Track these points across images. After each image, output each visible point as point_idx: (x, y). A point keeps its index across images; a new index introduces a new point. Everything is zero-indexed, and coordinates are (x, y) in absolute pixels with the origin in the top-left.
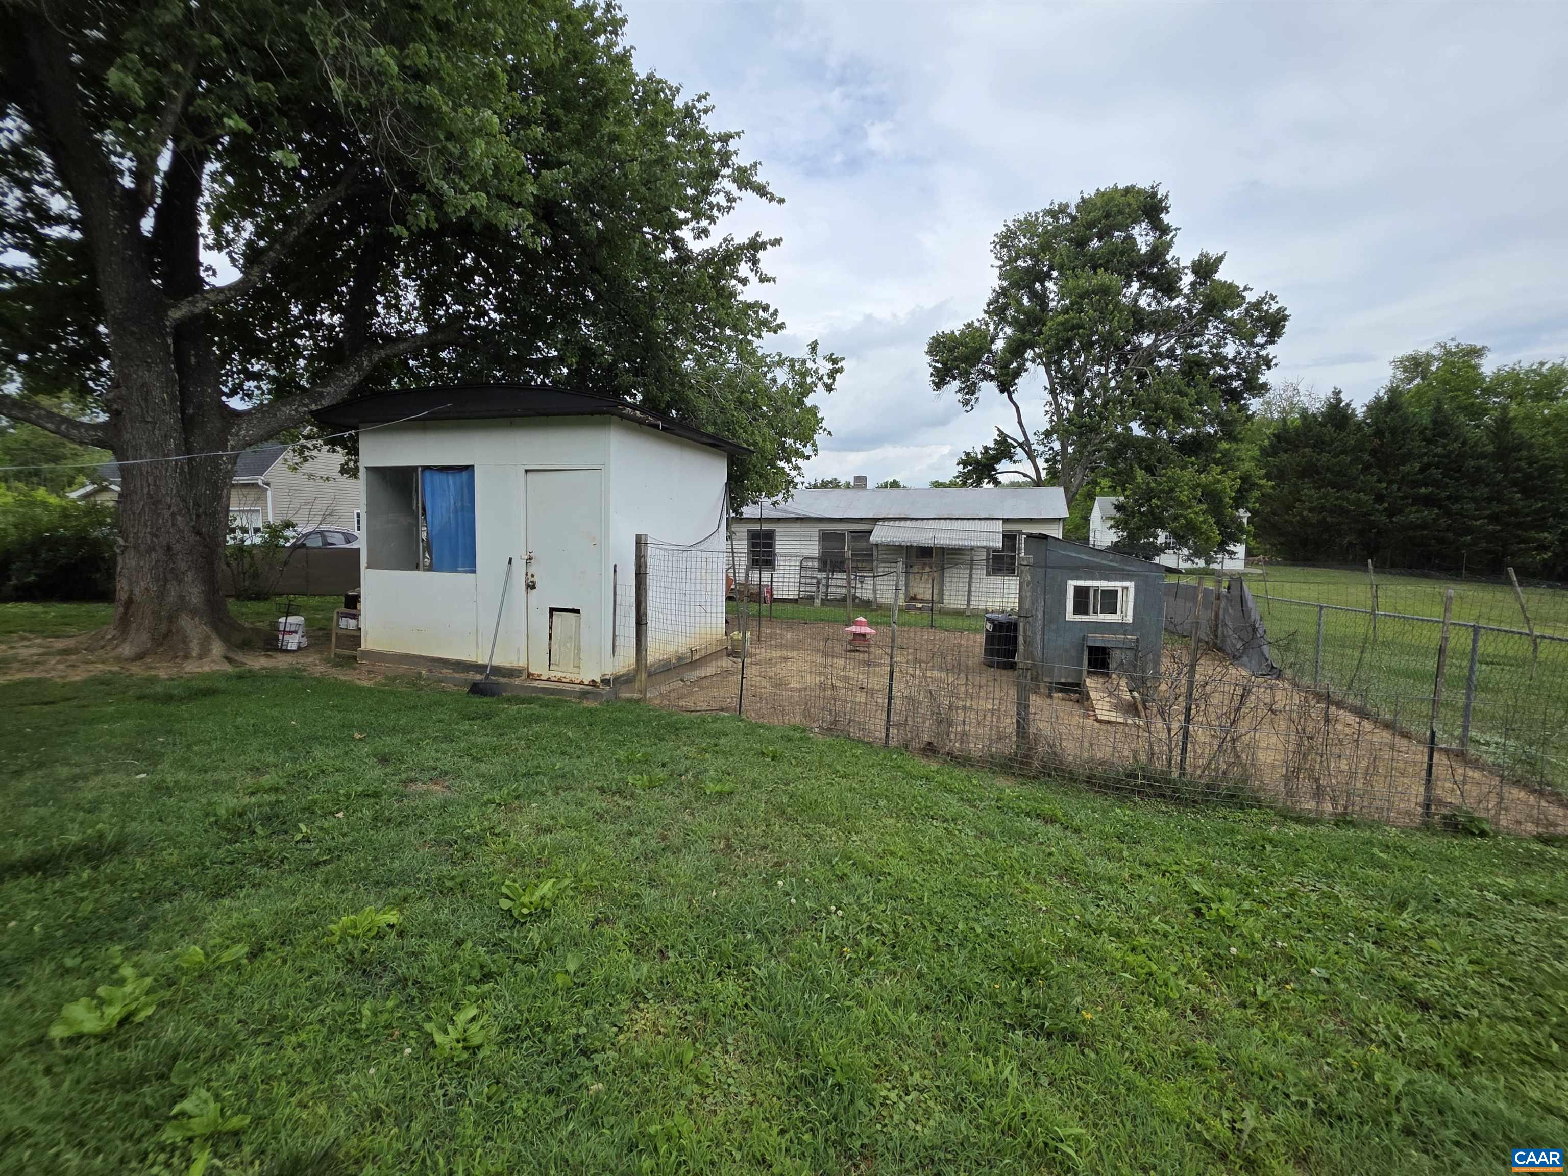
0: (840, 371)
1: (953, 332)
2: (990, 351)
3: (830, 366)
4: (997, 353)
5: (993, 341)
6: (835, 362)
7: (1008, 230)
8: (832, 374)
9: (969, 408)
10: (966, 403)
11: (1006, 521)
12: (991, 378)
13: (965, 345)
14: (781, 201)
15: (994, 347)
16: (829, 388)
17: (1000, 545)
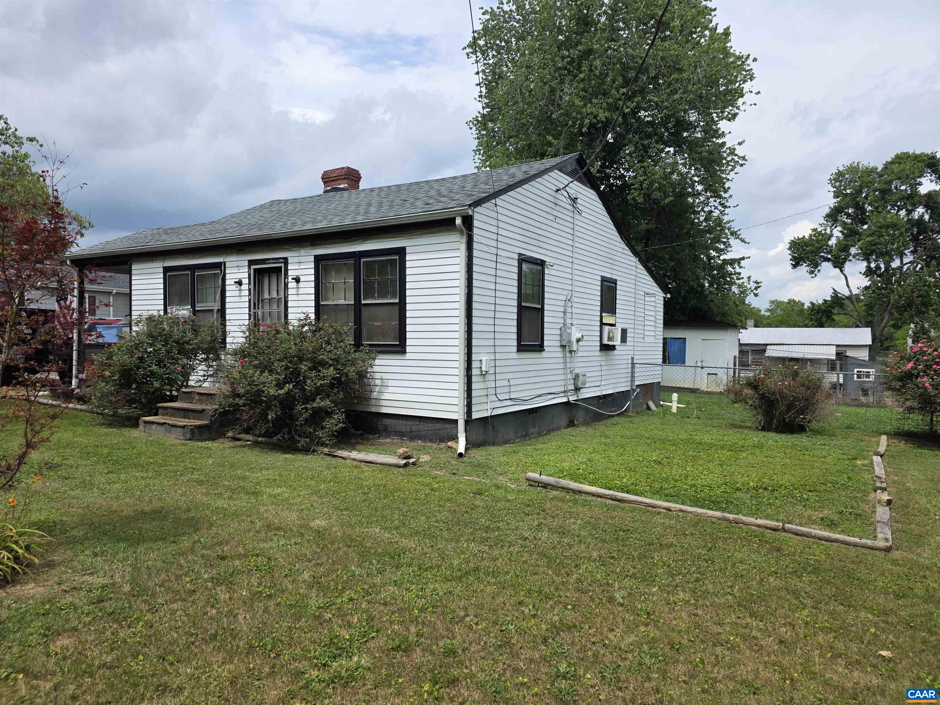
0: (759, 287)
1: (804, 237)
2: (828, 246)
3: (756, 285)
4: (832, 246)
5: (829, 239)
6: (758, 283)
7: (839, 171)
8: (756, 288)
9: (813, 275)
10: (812, 272)
11: (837, 346)
12: (828, 260)
13: (813, 246)
14: (749, 243)
15: (830, 243)
16: (756, 295)
17: (834, 358)
